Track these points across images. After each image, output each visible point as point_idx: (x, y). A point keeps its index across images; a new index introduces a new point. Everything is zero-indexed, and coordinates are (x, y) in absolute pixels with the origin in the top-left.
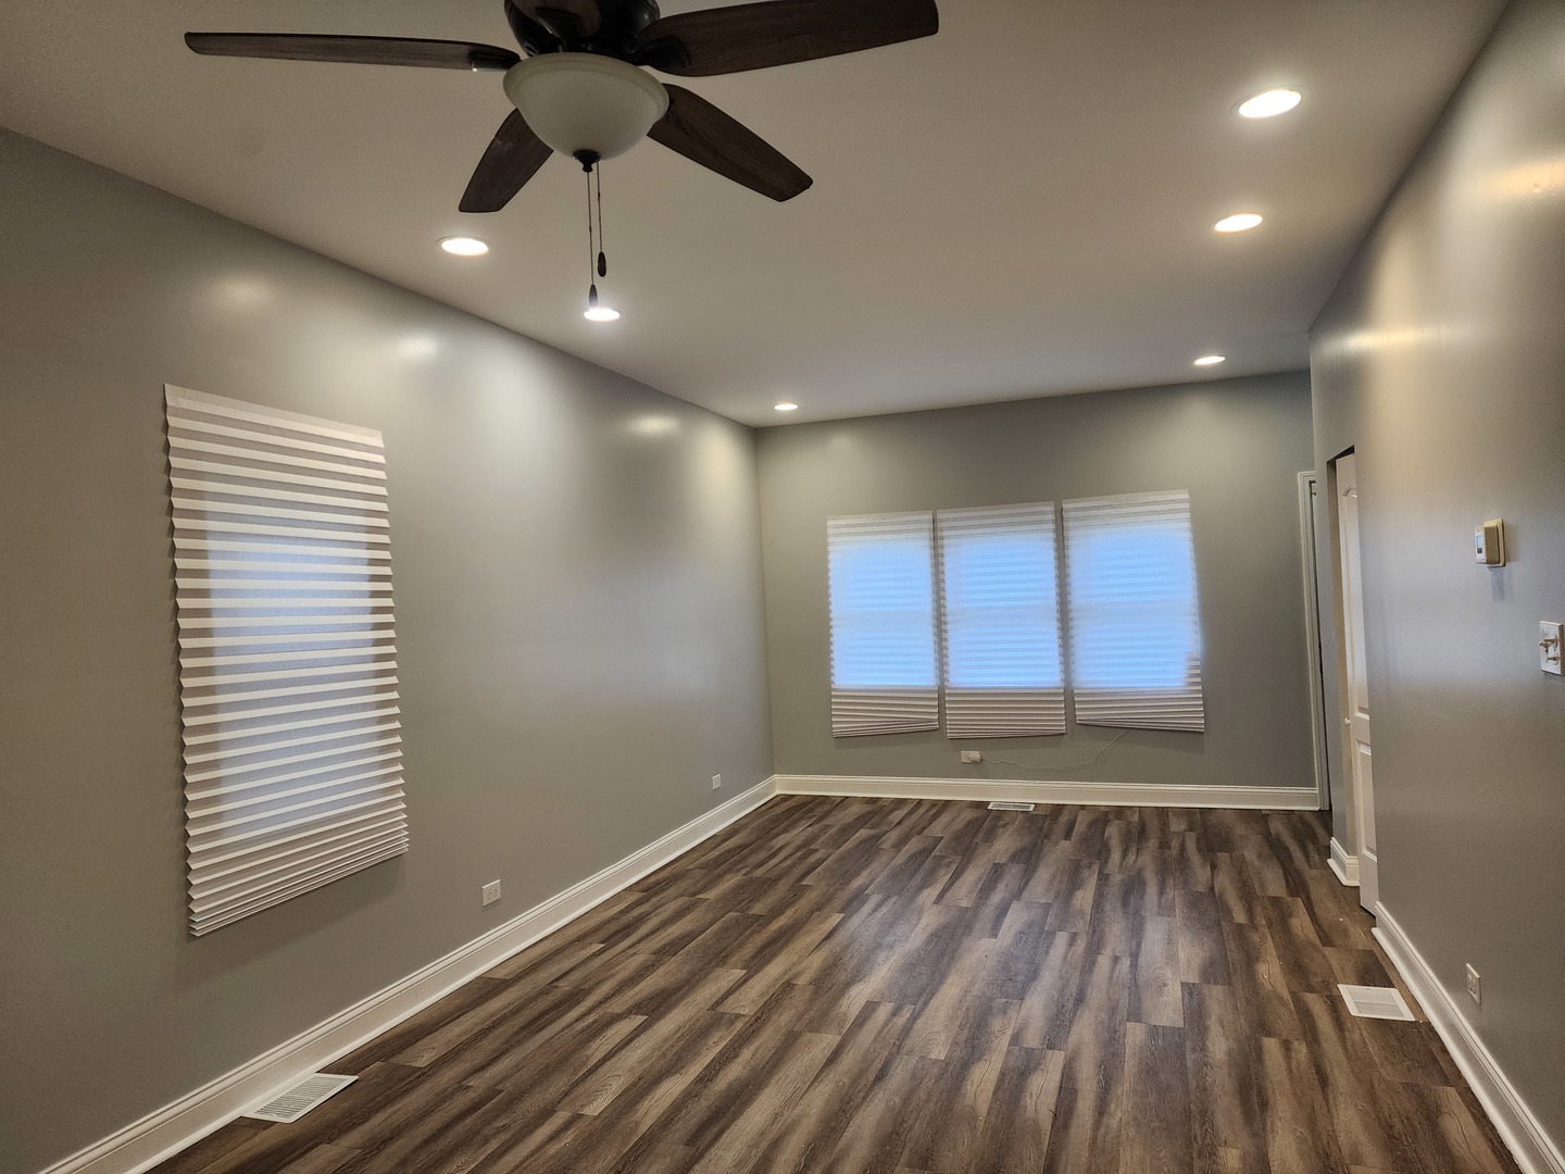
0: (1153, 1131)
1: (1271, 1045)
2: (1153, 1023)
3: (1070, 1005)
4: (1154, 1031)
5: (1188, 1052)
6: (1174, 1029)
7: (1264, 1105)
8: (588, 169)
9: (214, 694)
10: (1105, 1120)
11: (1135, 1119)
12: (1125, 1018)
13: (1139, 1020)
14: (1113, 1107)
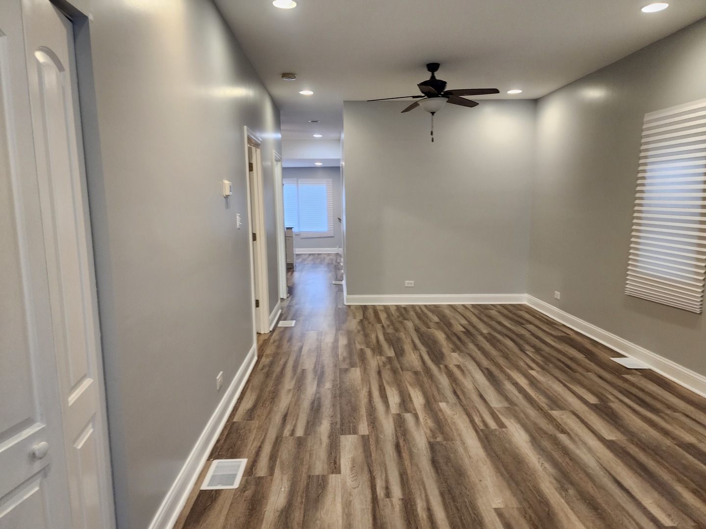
0: (352, 389)
1: (300, 433)
2: (356, 435)
3: (402, 443)
4: (355, 431)
5: (339, 422)
6: (345, 434)
7: (313, 403)
8: (433, 115)
9: (642, 213)
10: (368, 390)
11: (358, 392)
12: (370, 437)
13: (363, 436)
14: (366, 395)
